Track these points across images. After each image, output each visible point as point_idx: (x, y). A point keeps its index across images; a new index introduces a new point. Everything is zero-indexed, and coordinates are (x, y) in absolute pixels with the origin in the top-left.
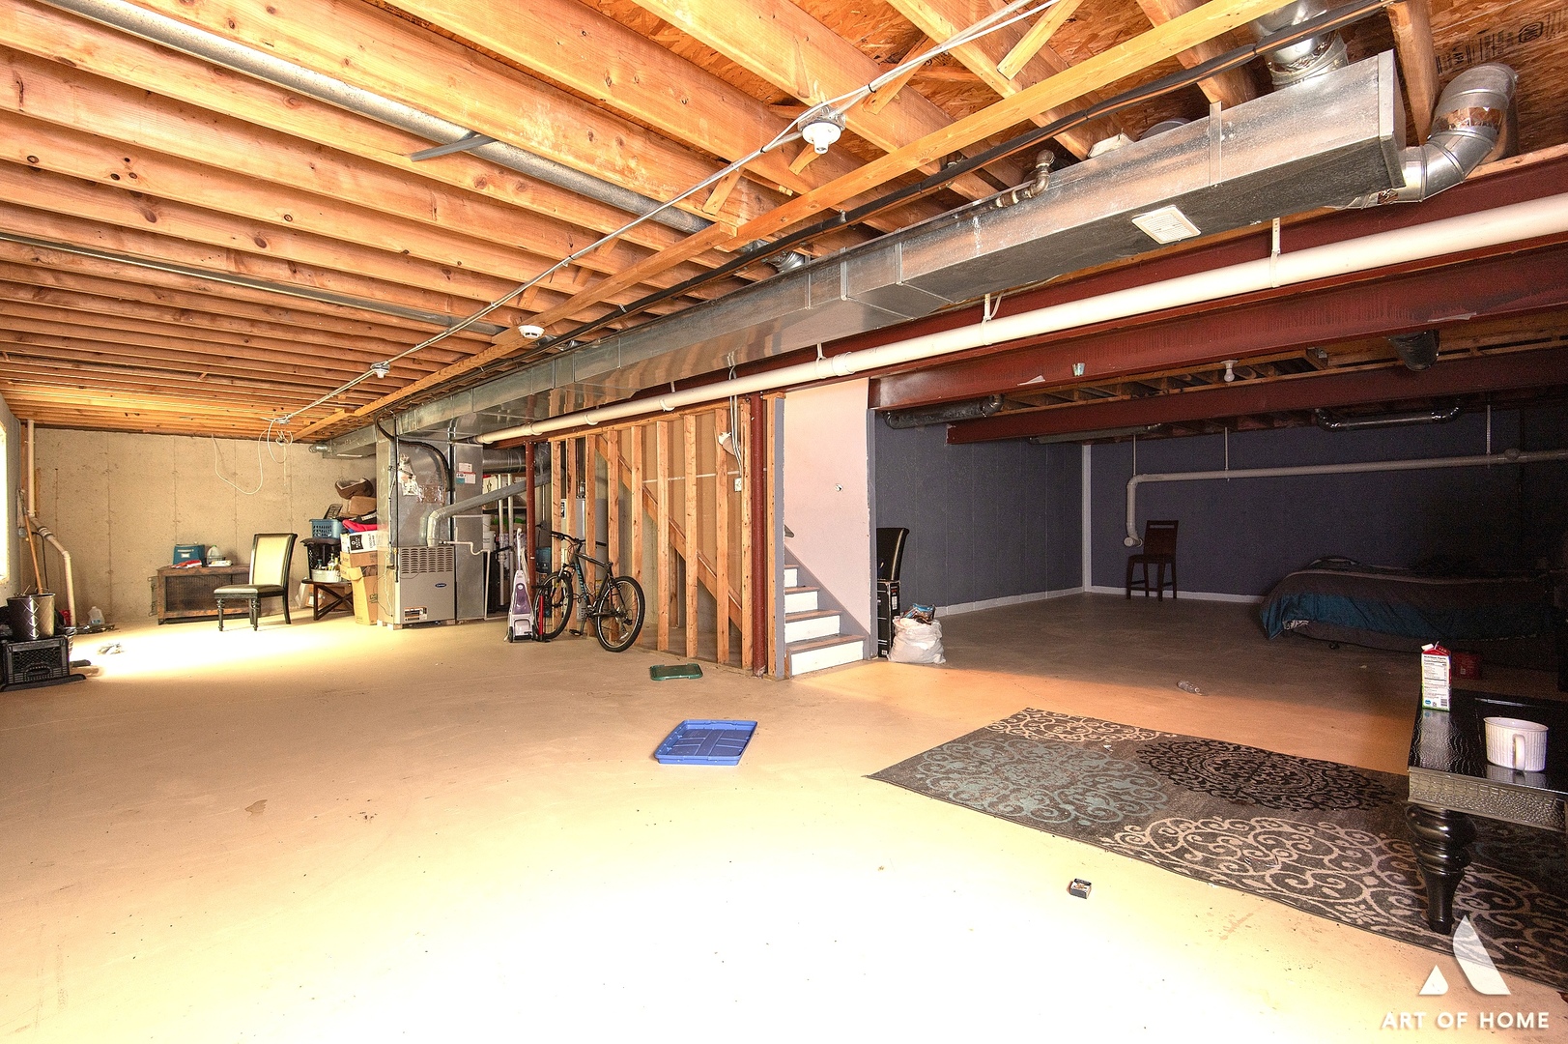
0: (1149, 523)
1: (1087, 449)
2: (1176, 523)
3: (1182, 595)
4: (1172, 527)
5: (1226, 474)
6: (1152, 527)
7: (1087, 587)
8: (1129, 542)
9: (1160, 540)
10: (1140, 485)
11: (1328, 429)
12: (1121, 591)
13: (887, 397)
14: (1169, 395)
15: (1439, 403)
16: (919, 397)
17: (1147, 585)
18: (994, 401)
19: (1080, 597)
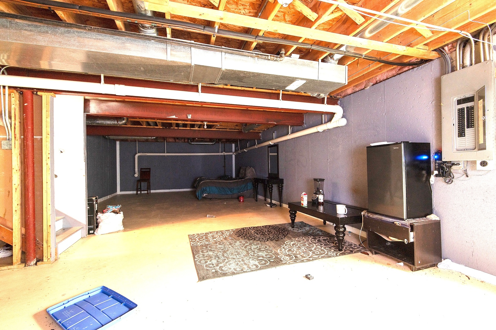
0: (141, 169)
1: (118, 143)
2: (150, 169)
3: (152, 191)
4: (149, 170)
5: (166, 154)
6: (142, 170)
7: (119, 192)
8: (136, 175)
9: (145, 174)
10: (139, 156)
11: (190, 144)
12: (135, 192)
13: (94, 109)
14: (174, 129)
15: (211, 140)
16: (115, 113)
17: (141, 190)
18: (124, 119)
19: (116, 196)
